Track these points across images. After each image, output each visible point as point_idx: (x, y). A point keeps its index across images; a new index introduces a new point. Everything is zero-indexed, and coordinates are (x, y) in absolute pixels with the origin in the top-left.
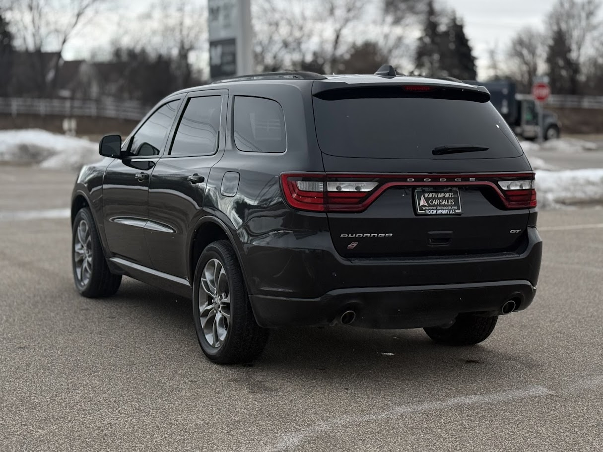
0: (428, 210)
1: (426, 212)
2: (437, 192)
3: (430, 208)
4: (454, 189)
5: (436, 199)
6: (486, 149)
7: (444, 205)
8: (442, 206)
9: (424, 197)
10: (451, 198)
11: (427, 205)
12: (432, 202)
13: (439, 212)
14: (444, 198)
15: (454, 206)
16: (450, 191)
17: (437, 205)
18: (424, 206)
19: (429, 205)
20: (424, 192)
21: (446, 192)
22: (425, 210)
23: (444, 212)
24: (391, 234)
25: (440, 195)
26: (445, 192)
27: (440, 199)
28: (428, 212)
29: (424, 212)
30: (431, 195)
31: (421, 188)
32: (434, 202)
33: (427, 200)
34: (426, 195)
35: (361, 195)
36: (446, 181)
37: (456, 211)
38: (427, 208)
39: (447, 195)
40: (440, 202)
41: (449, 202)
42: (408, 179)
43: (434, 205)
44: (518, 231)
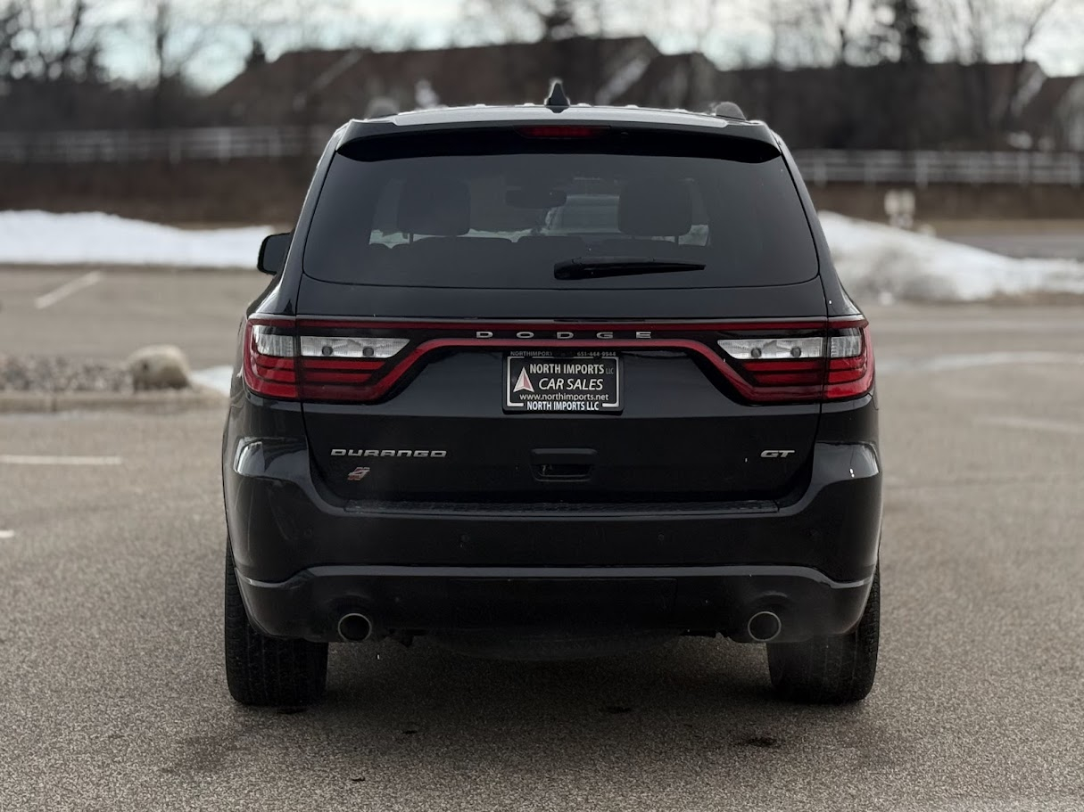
0: (533, 400)
1: (526, 405)
2: (562, 362)
3: (537, 397)
4: (606, 355)
5: (556, 377)
6: (700, 267)
7: (578, 391)
8: (572, 392)
9: (528, 372)
10: (596, 376)
11: (532, 390)
12: (545, 384)
13: (559, 406)
14: (580, 376)
15: (601, 393)
16: (597, 360)
17: (559, 391)
18: (524, 392)
19: (538, 391)
20: (528, 361)
21: (587, 362)
22: (525, 402)
23: (573, 406)
24: (444, 453)
25: (570, 369)
26: (581, 362)
27: (566, 377)
28: (530, 406)
29: (522, 405)
30: (545, 368)
31: (521, 353)
32: (552, 383)
33: (534, 379)
34: (534, 369)
35: (371, 366)
36: (574, 338)
37: (604, 405)
38: (530, 397)
39: (590, 369)
40: (566, 385)
41: (591, 384)
42: (478, 333)
43: (552, 391)
44: (785, 453)
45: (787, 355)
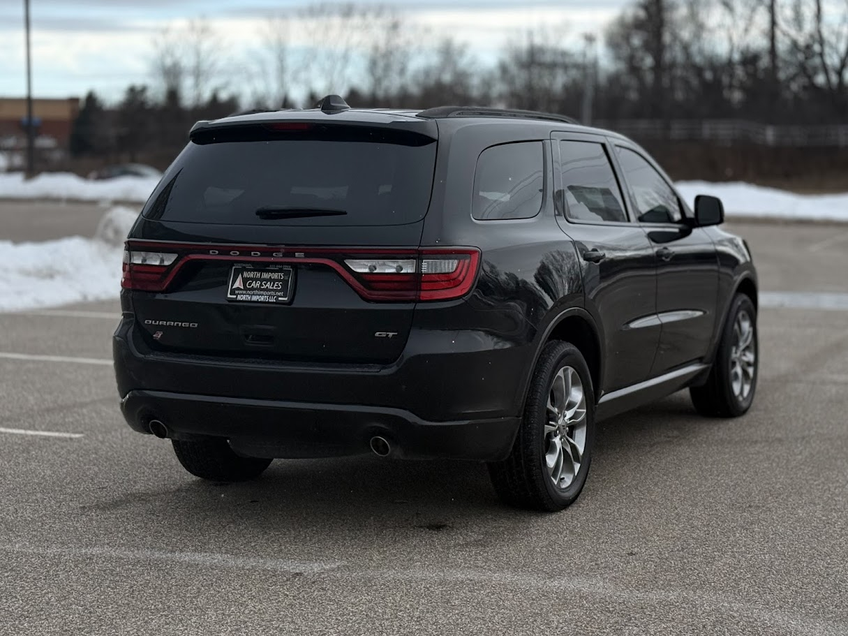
0: (242, 294)
1: (237, 297)
2: (262, 271)
3: (244, 292)
4: (286, 268)
5: (256, 280)
6: (345, 213)
7: (267, 290)
8: (264, 290)
9: (242, 276)
10: (279, 280)
11: (242, 288)
12: (250, 284)
13: (255, 298)
14: (270, 280)
15: (280, 291)
16: (280, 271)
17: (257, 289)
18: (238, 289)
19: (245, 288)
20: (245, 269)
21: (275, 271)
22: (237, 295)
23: (262, 299)
24: (196, 325)
25: (265, 276)
26: (272, 271)
27: (262, 280)
28: (239, 298)
29: (235, 296)
30: (251, 275)
31: (239, 265)
32: (254, 284)
33: (245, 280)
34: (245, 274)
36: (260, 256)
37: (280, 299)
38: (241, 292)
39: (275, 276)
40: (261, 285)
41: (275, 285)
42: (211, 251)
43: (253, 289)
44: (391, 334)
45: (393, 271)
